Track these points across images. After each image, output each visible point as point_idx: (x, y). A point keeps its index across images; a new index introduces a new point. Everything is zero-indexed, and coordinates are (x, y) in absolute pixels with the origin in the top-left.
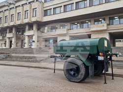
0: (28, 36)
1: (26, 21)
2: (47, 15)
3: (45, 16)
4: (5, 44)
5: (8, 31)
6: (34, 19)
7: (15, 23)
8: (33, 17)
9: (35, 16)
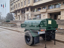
0: (27, 14)
1: (25, 6)
2: (35, 2)
3: (34, 3)
4: (17, 18)
5: (18, 12)
6: (29, 5)
7: (20, 8)
8: (28, 4)
9: (29, 3)
